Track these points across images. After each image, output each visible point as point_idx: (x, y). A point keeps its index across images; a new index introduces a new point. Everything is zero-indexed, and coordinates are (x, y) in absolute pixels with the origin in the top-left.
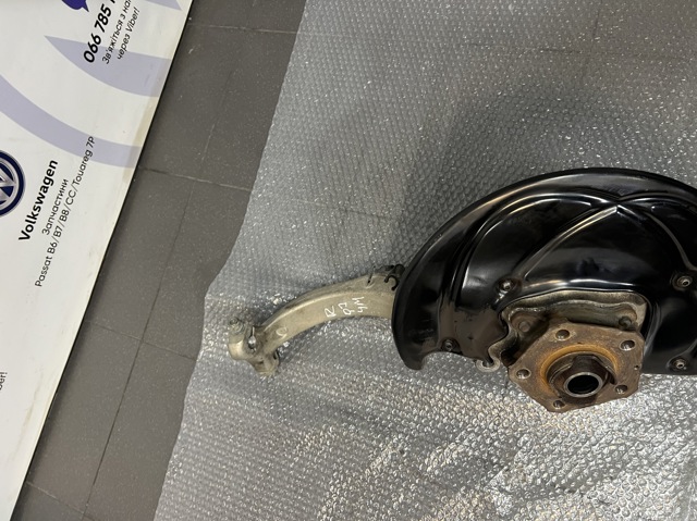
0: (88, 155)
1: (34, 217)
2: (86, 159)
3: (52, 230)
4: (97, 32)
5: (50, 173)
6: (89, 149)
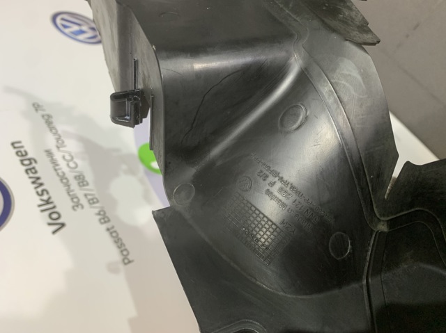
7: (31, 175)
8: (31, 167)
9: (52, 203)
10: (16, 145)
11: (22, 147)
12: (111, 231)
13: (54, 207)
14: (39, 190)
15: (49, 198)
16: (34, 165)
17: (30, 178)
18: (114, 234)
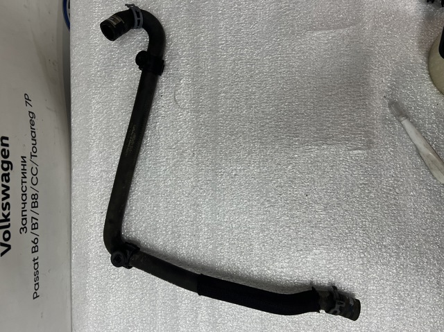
7: (5, 183)
8: (7, 172)
9: (9, 220)
10: (5, 141)
11: (7, 145)
12: (36, 261)
13: (8, 226)
14: (5, 202)
15: (9, 214)
16: (9, 171)
17: (3, 186)
18: (36, 266)
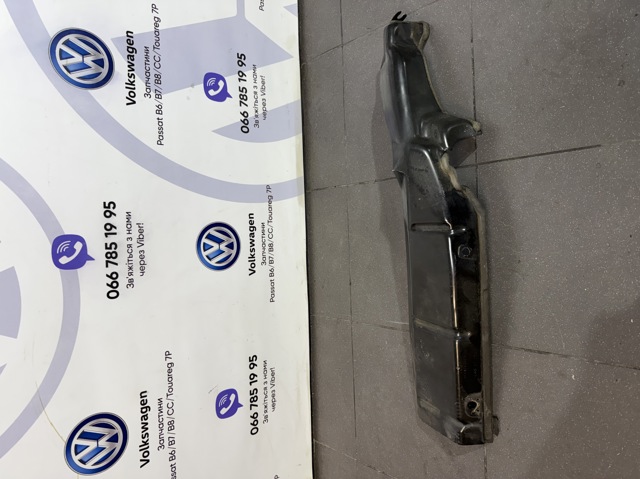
0: (270, 199)
1: (253, 256)
2: (270, 202)
3: (267, 261)
4: (243, 108)
5: (251, 223)
6: (269, 194)
